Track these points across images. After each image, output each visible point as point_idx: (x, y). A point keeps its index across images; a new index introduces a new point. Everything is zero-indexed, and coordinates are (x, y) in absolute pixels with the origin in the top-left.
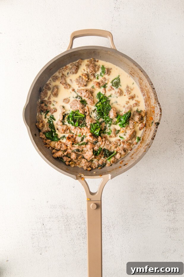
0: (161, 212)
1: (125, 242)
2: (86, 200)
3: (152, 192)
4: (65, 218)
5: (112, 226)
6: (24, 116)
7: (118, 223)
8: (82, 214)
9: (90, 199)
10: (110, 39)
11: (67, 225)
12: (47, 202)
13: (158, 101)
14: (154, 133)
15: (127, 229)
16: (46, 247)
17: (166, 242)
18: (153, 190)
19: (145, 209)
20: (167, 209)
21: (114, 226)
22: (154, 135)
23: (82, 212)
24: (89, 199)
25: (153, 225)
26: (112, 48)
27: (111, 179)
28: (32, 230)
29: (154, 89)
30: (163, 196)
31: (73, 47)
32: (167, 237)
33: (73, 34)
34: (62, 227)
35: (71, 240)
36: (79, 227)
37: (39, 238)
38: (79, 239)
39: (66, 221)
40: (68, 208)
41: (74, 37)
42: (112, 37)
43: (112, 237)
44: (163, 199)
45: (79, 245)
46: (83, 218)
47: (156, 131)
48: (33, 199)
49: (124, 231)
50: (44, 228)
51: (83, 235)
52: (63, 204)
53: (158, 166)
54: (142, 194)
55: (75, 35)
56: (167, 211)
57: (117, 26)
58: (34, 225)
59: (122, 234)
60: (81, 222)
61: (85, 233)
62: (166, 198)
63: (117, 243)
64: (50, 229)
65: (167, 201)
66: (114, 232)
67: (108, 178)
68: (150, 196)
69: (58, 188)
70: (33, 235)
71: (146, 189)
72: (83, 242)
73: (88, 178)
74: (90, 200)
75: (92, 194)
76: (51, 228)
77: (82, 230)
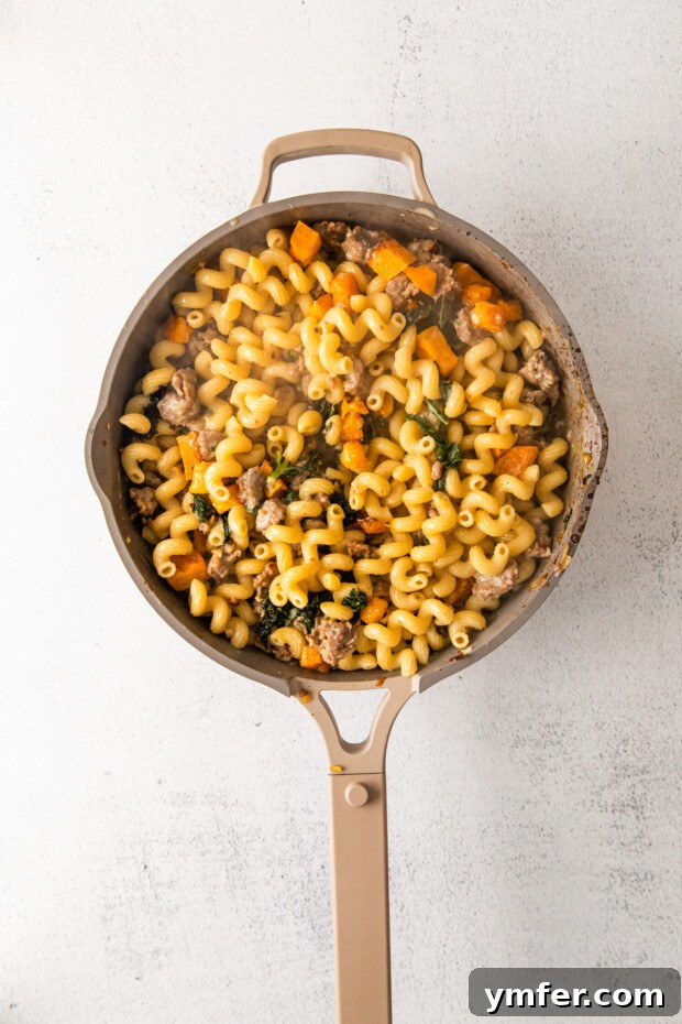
0: (589, 811)
1: (455, 929)
2: (329, 772)
3: (554, 738)
4: (226, 844)
5: (404, 870)
6: (90, 459)
7: (429, 857)
8: (290, 825)
9: (343, 769)
10: (411, 163)
11: (234, 868)
12: (159, 782)
13: (594, 398)
14: (581, 518)
15: (460, 879)
16: (156, 952)
17: (610, 923)
18: (557, 729)
19: (528, 802)
20: (610, 802)
21: (411, 869)
22: (582, 523)
23: (292, 819)
24: (339, 769)
25: (559, 861)
26: (421, 199)
27: (421, 692)
28: (105, 887)
29: (578, 350)
30: (597, 754)
31: (273, 198)
32: (613, 909)
33: (274, 146)
34: (216, 876)
35: (253, 925)
36: (279, 872)
37: (130, 919)
38: (280, 919)
39: (231, 852)
40: (240, 802)
41: (276, 159)
42: (418, 156)
43: (405, 910)
44: (597, 765)
45: (284, 943)
46: (296, 842)
47: (588, 509)
48: (106, 773)
49: (452, 888)
50: (147, 881)
51: (298, 905)
52: (219, 791)
53: (575, 640)
54: (516, 745)
55: (282, 151)
56: (610, 809)
57: (410, 116)
58: (110, 870)
59: (445, 899)
60: (288, 856)
61: (303, 897)
62: (608, 759)
63: (426, 932)
64: (171, 884)
65: (611, 770)
66: (411, 892)
67: (410, 686)
68: (545, 752)
69: (198, 729)
70: (108, 907)
71: (530, 728)
72: (296, 929)
73: (333, 689)
74: (341, 772)
75: (350, 748)
76: (174, 878)
77: (292, 885)
